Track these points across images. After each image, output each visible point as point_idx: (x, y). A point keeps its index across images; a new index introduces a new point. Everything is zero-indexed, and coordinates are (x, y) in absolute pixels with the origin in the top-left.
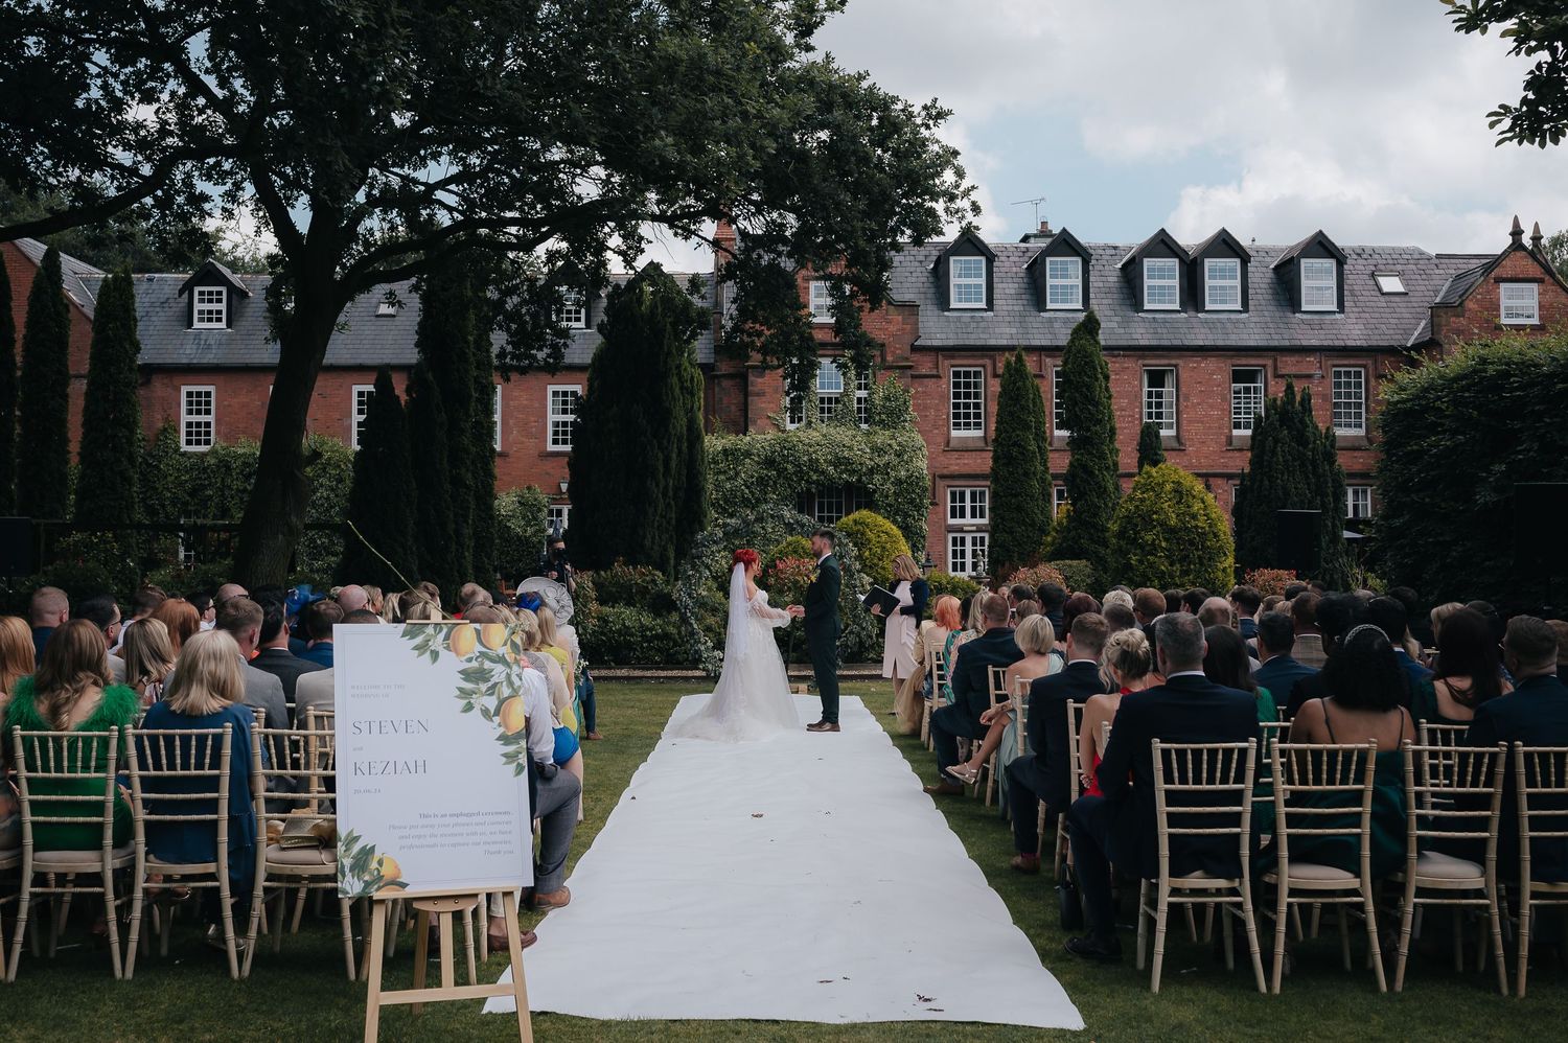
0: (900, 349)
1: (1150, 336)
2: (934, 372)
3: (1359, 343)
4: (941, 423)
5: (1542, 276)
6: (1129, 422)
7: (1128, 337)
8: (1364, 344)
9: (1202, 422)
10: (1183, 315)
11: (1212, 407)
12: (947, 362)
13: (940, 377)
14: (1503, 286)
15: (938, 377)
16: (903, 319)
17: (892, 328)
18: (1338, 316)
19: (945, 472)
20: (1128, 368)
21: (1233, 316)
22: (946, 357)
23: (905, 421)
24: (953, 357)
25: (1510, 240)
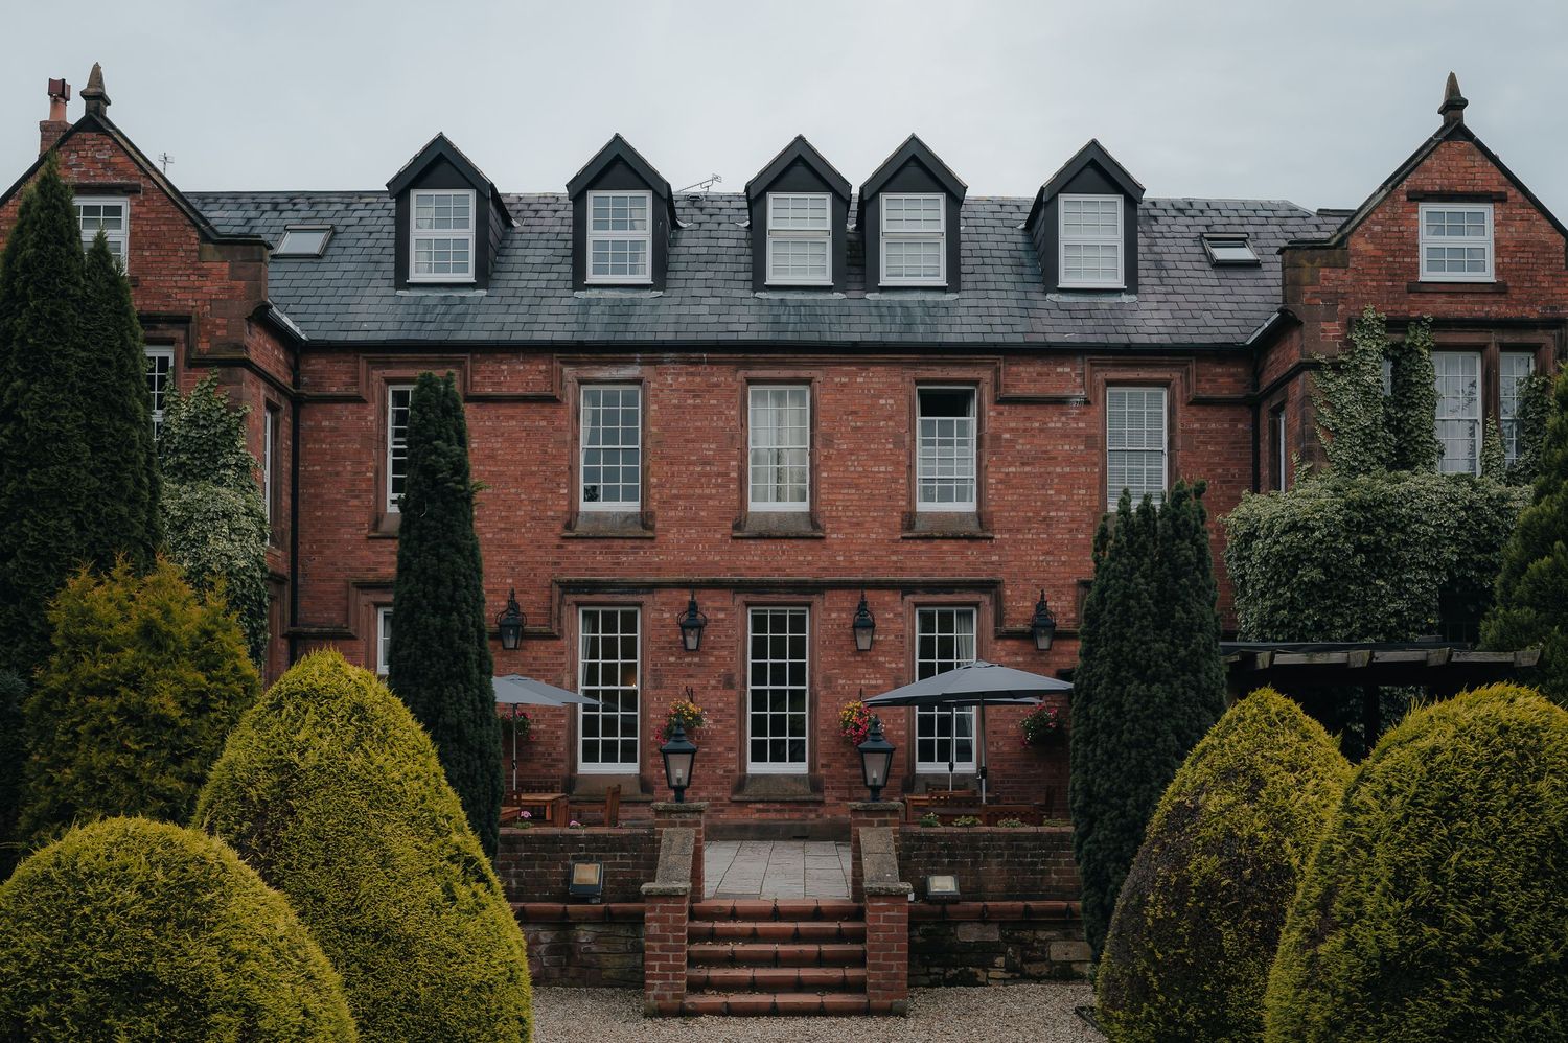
0: (224, 327)
1: (764, 327)
2: (353, 391)
3: (1155, 339)
4: (364, 486)
5: (1503, 189)
6: (717, 486)
7: (721, 328)
8: (1166, 340)
9: (857, 486)
10: (838, 295)
11: (876, 458)
12: (377, 375)
13: (365, 402)
14: (1425, 208)
15: (358, 400)
16: (232, 269)
17: (211, 287)
18: (1125, 298)
19: (371, 577)
20: (717, 385)
21: (930, 297)
22: (375, 364)
23: (226, 466)
24: (388, 364)
25: (1439, 122)
